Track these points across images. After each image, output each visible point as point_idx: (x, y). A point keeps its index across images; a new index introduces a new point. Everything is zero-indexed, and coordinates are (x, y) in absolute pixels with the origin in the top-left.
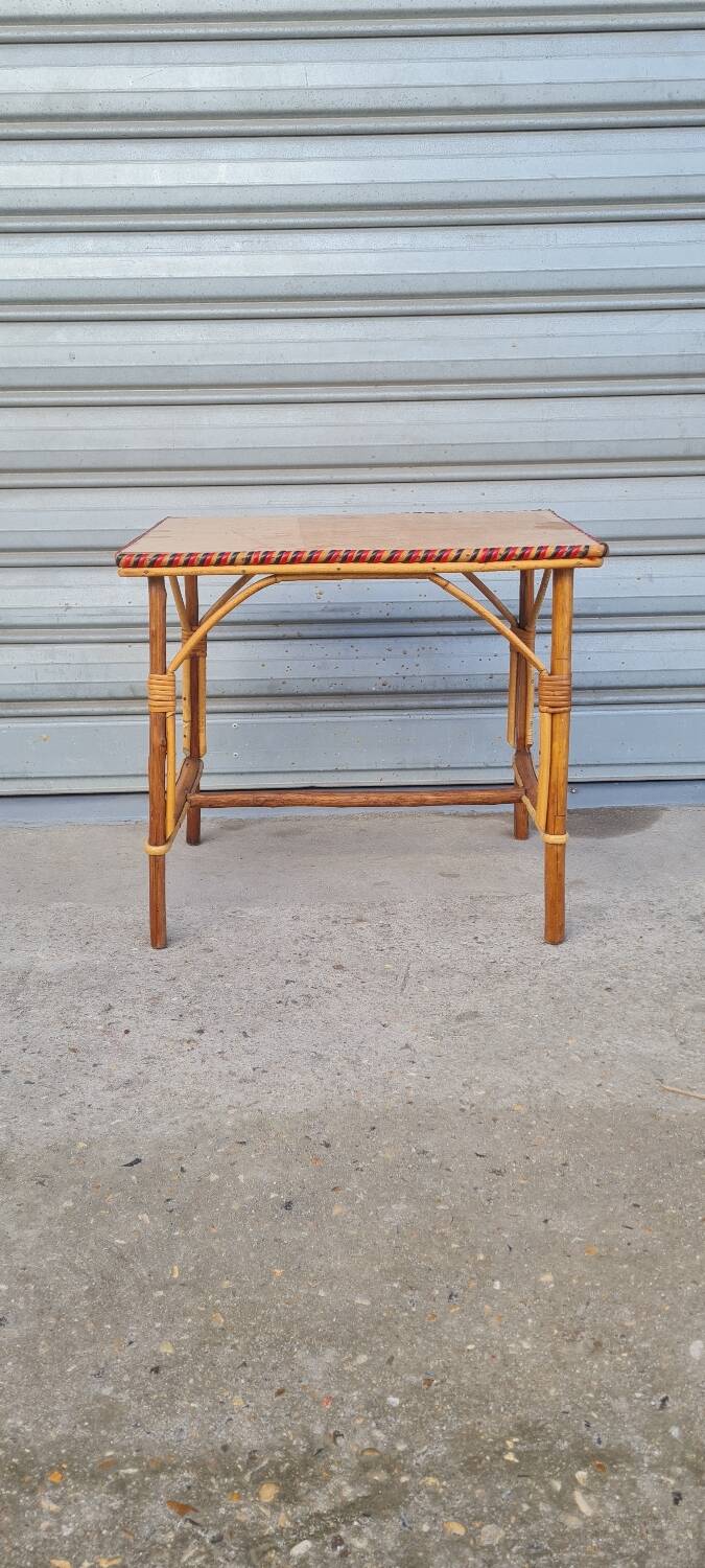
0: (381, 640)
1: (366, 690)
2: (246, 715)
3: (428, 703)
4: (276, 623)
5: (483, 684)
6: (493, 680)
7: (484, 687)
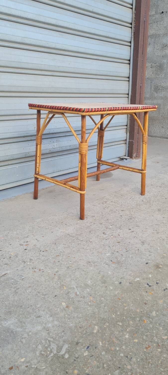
0: (48, 139)
1: (46, 153)
2: (20, 164)
3: (59, 154)
4: (24, 137)
5: (68, 148)
6: (70, 147)
7: (68, 149)
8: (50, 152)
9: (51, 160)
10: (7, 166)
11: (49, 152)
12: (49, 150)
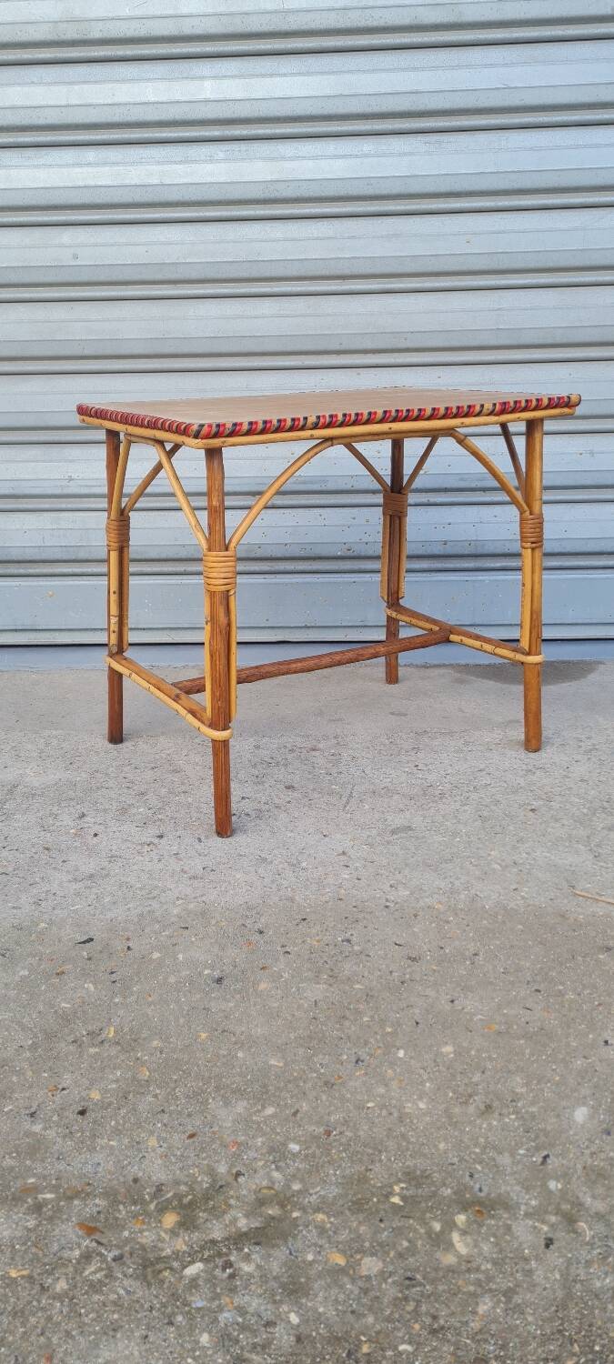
8: (350, 553)
9: (353, 580)
10: (181, 577)
11: (343, 554)
12: (346, 547)
